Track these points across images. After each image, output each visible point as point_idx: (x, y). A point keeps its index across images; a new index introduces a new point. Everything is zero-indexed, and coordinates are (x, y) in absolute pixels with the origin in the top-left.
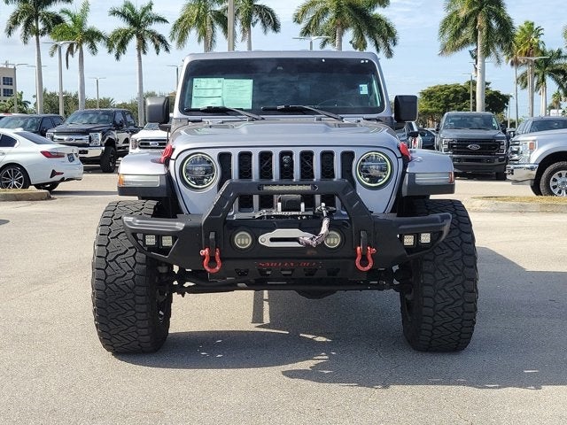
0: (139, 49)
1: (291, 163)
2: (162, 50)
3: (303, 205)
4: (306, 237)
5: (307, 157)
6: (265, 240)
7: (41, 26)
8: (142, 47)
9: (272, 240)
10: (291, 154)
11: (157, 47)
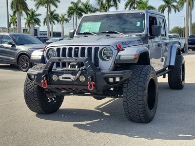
0: (168, 11)
1: (78, 51)
2: (177, 11)
3: (77, 66)
4: (72, 77)
5: (83, 49)
6: (61, 78)
7: (136, 6)
8: (169, 11)
9: (63, 78)
10: (78, 48)
11: (175, 10)
